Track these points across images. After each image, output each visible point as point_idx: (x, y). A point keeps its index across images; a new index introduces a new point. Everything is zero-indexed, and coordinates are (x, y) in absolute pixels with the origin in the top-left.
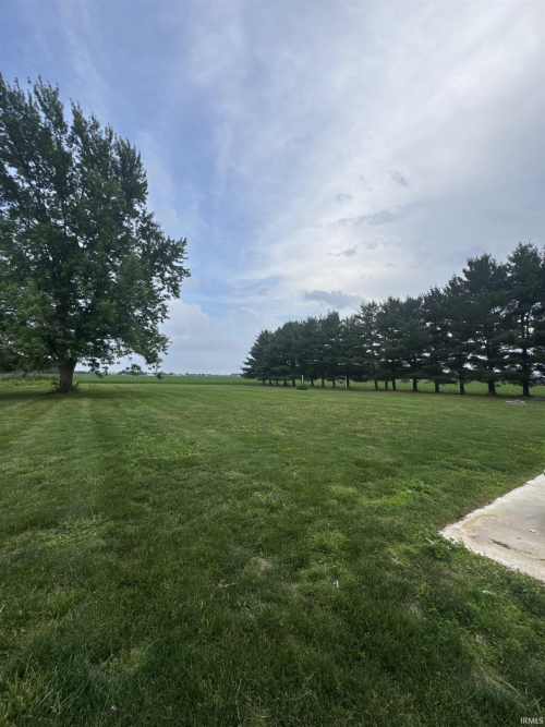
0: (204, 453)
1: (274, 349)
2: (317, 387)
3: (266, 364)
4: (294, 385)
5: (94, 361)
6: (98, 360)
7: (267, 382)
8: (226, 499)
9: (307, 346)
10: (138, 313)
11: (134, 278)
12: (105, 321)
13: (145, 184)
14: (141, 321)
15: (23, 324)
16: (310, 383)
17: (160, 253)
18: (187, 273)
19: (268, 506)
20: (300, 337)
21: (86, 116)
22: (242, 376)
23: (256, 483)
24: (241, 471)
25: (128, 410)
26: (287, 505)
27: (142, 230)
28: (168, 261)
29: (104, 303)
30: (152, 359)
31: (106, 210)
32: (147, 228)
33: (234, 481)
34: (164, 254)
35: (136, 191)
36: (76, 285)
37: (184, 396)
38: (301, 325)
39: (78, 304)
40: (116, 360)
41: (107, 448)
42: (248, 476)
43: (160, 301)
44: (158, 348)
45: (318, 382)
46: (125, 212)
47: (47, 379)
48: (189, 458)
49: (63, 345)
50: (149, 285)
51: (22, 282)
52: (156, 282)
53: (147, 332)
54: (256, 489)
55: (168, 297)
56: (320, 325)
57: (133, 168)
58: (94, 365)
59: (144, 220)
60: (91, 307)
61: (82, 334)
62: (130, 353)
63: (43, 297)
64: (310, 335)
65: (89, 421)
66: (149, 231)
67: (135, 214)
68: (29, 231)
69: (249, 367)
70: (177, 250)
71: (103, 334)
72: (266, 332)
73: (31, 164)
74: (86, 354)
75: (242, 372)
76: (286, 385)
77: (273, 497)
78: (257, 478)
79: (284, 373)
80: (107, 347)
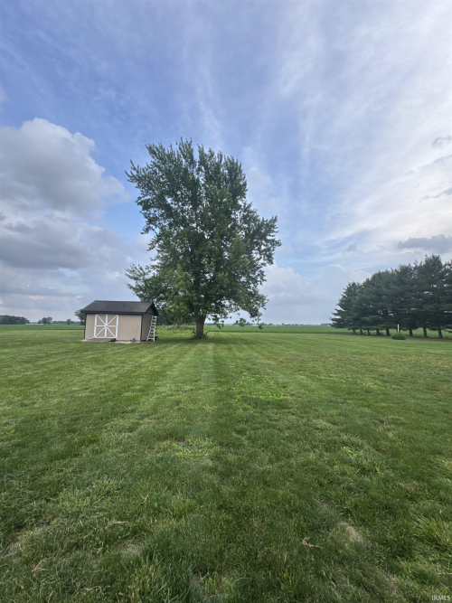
0: (294, 398)
1: (363, 300)
2: (418, 337)
3: (355, 314)
4: (388, 334)
5: (216, 316)
6: (218, 316)
7: (358, 331)
8: (314, 447)
9: (401, 294)
10: (243, 279)
11: (240, 254)
12: (221, 288)
13: (245, 184)
14: (246, 285)
15: (177, 294)
16: (408, 332)
17: (257, 232)
18: (278, 244)
19: (359, 466)
20: (392, 286)
21: (206, 151)
22: (332, 326)
23: (345, 437)
24: (329, 421)
25: (237, 354)
26: (382, 470)
27: (244, 218)
28: (263, 237)
29: (220, 275)
30: (254, 313)
31: (220, 210)
32: (247, 215)
33: (322, 430)
34: (260, 232)
35: (239, 191)
36: (204, 265)
37: (280, 343)
38: (392, 275)
39: (205, 278)
40: (230, 315)
41: (221, 384)
42: (336, 427)
43: (258, 268)
44: (258, 304)
45: (420, 331)
46: (232, 208)
47: (190, 329)
48: (281, 401)
49: (197, 306)
50: (250, 258)
51: (175, 268)
52: (255, 255)
53: (250, 293)
54: (344, 444)
55: (264, 264)
56: (416, 272)
57: (236, 175)
58: (216, 319)
59: (245, 210)
60: (213, 278)
61: (208, 299)
62: (238, 309)
63: (186, 275)
64: (404, 283)
65: (211, 360)
66: (249, 217)
67: (238, 207)
68: (178, 234)
69: (338, 317)
70: (270, 226)
71: (221, 297)
72: (354, 284)
73: (179, 193)
74: (211, 311)
75: (331, 322)
76: (379, 334)
77: (364, 455)
78: (346, 431)
79: (375, 322)
80: (224, 306)
